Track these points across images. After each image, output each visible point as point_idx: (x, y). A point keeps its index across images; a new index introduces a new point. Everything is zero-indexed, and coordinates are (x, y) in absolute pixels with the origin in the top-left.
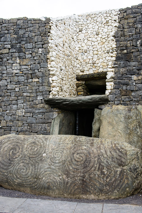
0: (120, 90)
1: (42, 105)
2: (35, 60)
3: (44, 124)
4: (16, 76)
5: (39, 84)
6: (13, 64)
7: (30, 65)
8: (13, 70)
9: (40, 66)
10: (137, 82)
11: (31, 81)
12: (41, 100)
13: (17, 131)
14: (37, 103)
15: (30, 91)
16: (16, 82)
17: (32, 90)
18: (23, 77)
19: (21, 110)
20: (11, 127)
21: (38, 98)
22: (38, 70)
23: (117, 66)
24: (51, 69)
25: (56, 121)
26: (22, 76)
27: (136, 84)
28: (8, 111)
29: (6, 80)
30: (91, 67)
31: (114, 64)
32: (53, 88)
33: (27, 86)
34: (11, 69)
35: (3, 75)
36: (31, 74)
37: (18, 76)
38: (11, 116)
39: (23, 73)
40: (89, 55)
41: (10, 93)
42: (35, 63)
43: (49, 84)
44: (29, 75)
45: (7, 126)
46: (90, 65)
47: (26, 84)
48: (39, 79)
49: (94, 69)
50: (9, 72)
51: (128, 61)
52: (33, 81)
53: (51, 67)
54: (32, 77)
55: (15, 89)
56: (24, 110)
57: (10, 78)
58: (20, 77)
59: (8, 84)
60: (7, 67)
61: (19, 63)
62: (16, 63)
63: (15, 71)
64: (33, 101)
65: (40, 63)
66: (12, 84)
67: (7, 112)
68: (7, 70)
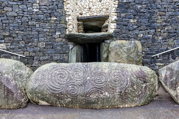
0: (121, 29)
1: (60, 39)
2: (53, 2)
3: (62, 54)
4: (36, 14)
5: (57, 22)
6: (33, 4)
7: (49, 6)
8: (33, 9)
9: (57, 7)
10: (133, 24)
11: (50, 19)
12: (59, 35)
13: (39, 60)
14: (56, 38)
15: (50, 28)
16: (36, 20)
17: (51, 26)
18: (42, 16)
19: (42, 43)
20: (33, 57)
21: (57, 34)
22: (56, 10)
23: (119, 11)
24: (68, 10)
25: (73, 52)
26: (42, 14)
27: (132, 25)
28: (31, 44)
29: (27, 17)
30: (88, 12)
31: (117, 10)
32: (69, 25)
33: (46, 23)
34: (31, 8)
35: (24, 13)
36: (50, 13)
37: (38, 14)
38: (33, 48)
39: (42, 12)
40: (86, 2)
41: (32, 28)
42: (53, 5)
43: (66, 23)
44: (48, 14)
45: (30, 56)
46: (87, 9)
47: (45, 22)
48: (57, 18)
49: (90, 13)
50: (30, 10)
51: (126, 8)
52: (52, 19)
53: (67, 9)
54: (51, 16)
55: (35, 25)
56: (44, 43)
57: (31, 15)
58: (40, 15)
59: (30, 21)
60: (28, 6)
61: (39, 4)
62: (36, 3)
63: (35, 10)
64: (52, 35)
65: (57, 5)
66: (33, 21)
67: (29, 44)
68: (27, 8)
